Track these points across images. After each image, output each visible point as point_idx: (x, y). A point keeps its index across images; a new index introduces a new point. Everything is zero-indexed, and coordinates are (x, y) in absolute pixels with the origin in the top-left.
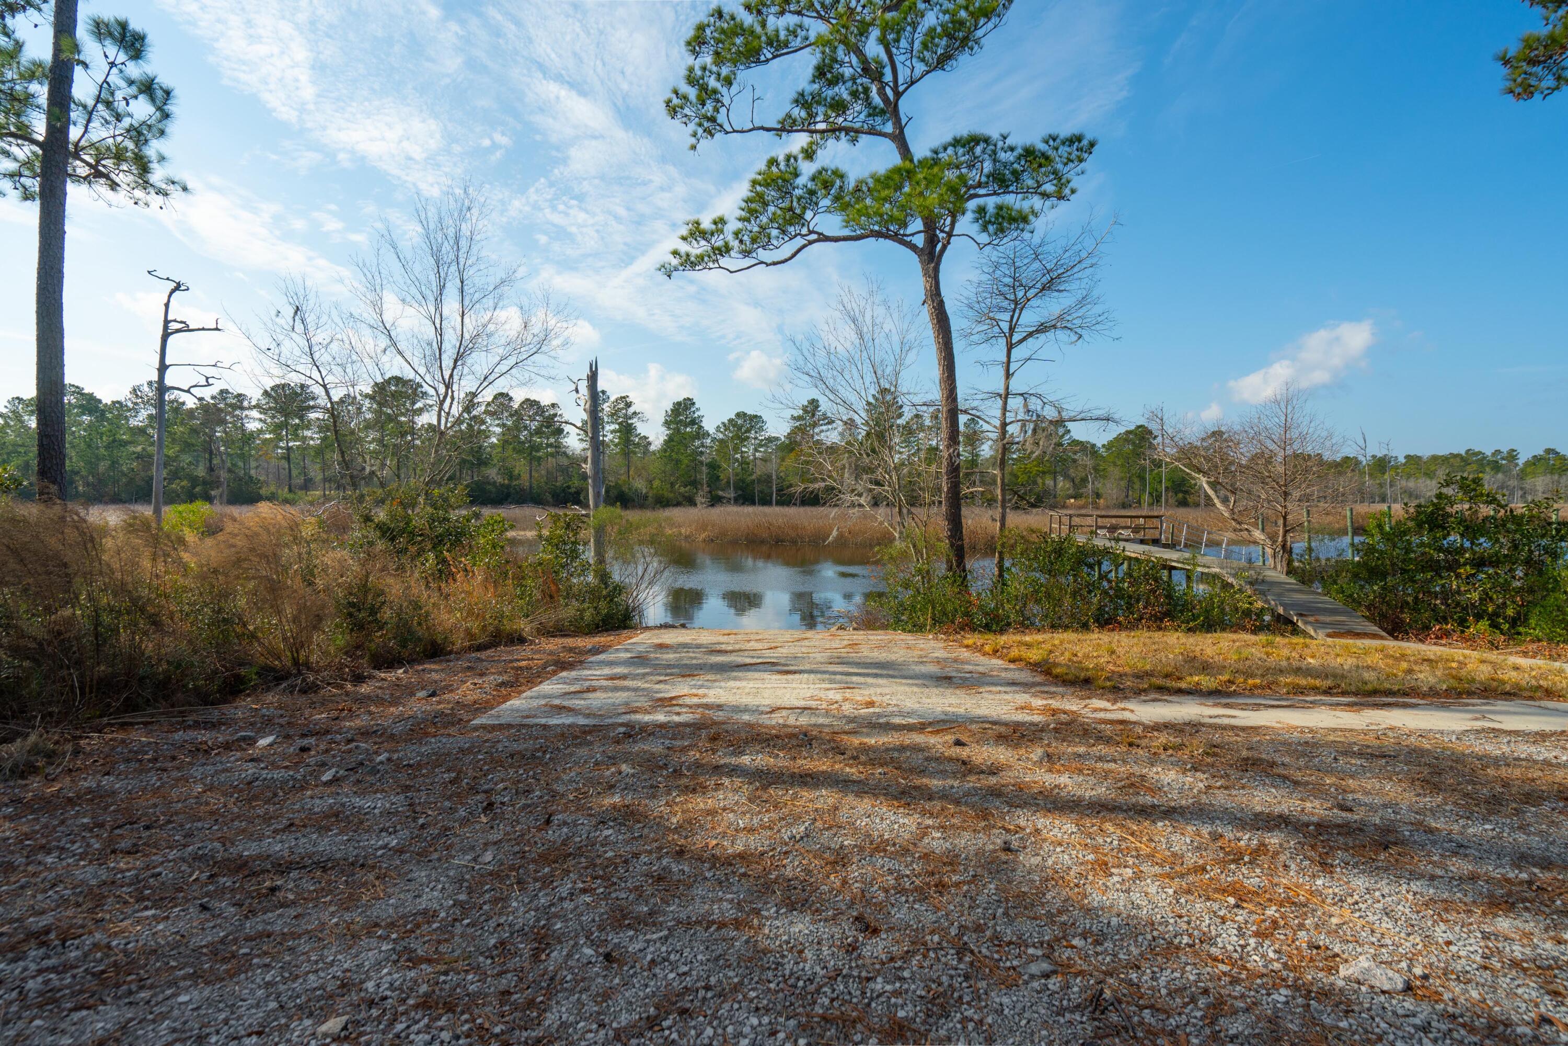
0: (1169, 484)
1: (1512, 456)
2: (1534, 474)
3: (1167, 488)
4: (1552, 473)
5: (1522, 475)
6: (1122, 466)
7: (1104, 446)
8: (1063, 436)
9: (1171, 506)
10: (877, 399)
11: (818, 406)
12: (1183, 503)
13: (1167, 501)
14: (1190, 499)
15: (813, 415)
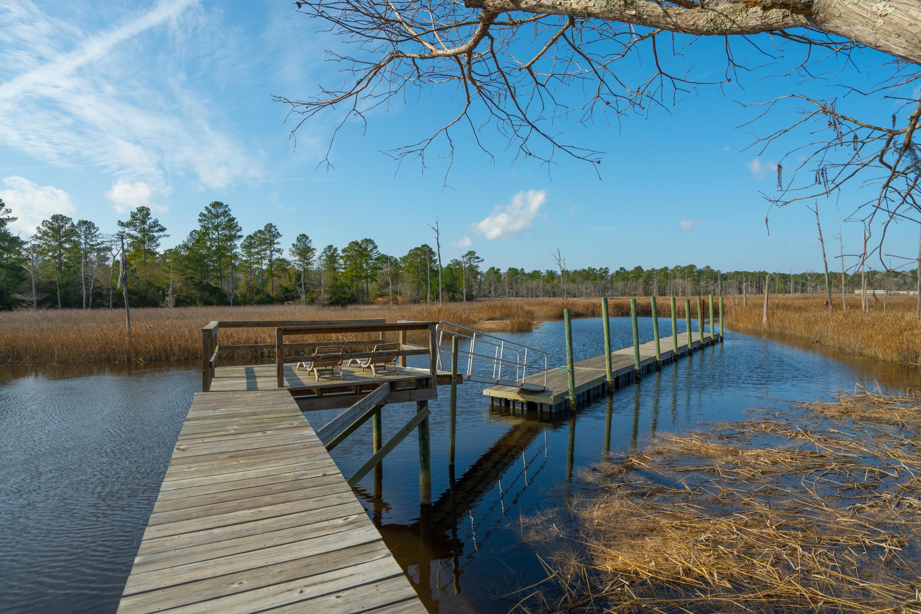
0: (444, 286)
1: (606, 271)
2: (617, 281)
3: (442, 289)
4: (624, 280)
5: (611, 282)
6: (413, 273)
7: (401, 259)
8: (371, 250)
9: (446, 301)
10: (210, 211)
11: (148, 214)
12: (453, 299)
13: (443, 297)
14: (458, 296)
15: (144, 222)
